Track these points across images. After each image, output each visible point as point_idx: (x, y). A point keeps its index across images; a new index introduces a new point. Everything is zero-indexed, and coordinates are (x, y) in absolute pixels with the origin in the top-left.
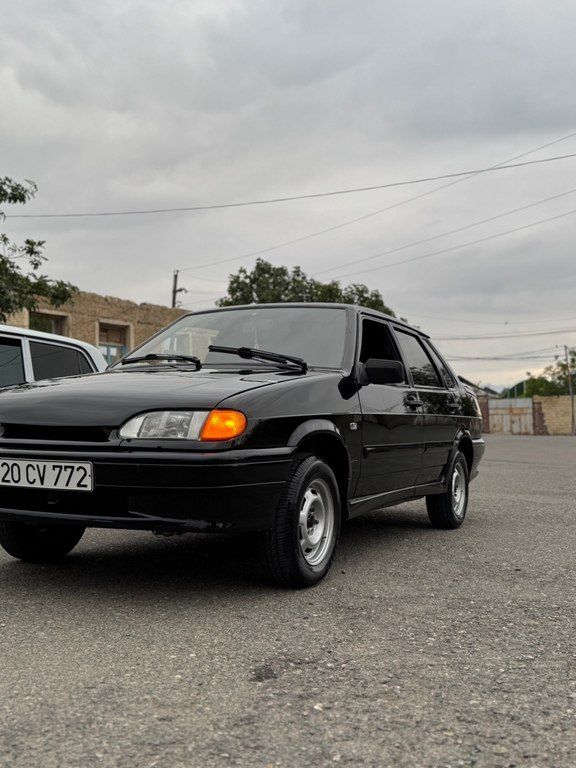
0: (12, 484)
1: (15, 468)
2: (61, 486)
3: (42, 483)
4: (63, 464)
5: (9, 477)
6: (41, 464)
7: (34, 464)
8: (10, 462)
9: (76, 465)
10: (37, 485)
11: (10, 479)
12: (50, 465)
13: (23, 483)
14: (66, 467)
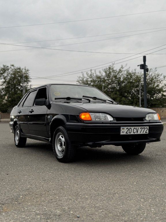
0: (129, 134)
1: (130, 129)
2: (142, 133)
3: (137, 133)
4: (143, 127)
5: (128, 132)
6: (137, 128)
7: (136, 128)
8: (129, 128)
9: (146, 127)
10: (136, 133)
11: (128, 133)
12: (140, 128)
13: (132, 133)
14: (143, 128)
